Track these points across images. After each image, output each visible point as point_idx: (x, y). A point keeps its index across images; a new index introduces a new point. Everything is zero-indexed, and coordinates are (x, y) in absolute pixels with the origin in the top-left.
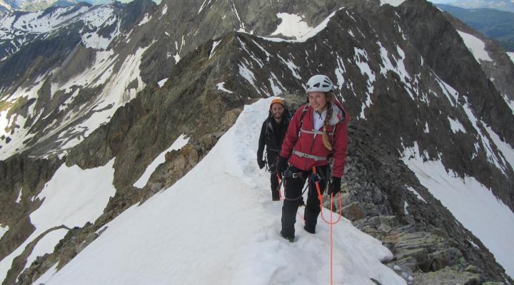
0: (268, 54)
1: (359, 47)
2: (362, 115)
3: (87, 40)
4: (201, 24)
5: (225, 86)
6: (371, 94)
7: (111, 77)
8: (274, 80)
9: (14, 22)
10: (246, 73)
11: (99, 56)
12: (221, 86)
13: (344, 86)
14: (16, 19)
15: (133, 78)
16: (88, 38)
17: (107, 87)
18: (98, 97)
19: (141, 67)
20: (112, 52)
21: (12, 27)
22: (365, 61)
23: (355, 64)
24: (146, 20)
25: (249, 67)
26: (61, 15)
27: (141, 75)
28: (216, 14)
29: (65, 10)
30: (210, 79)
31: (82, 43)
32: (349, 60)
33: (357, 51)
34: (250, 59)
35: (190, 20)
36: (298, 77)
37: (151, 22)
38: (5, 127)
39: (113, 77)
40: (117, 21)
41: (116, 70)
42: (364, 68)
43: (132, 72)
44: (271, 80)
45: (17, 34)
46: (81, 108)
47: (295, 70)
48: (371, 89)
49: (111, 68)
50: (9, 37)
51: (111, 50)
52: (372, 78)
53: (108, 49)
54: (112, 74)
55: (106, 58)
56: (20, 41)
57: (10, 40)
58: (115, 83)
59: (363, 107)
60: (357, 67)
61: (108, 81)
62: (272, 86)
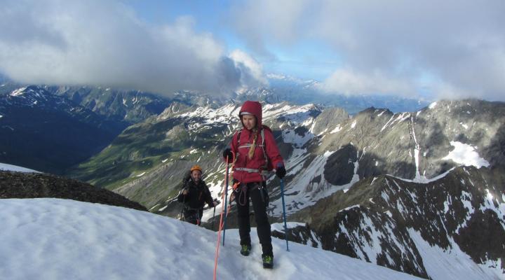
0: (400, 188)
1: (466, 191)
2: (457, 231)
3: (286, 135)
4: (382, 140)
5: (373, 200)
6: (467, 221)
7: (301, 170)
8: (400, 202)
9: (233, 111)
10: (385, 196)
11: (296, 152)
12: (371, 200)
13: (448, 212)
14: (235, 109)
15: (318, 174)
16: (286, 133)
17: (296, 178)
18: (288, 184)
19: (326, 167)
20: (305, 151)
21: (231, 115)
22: (469, 200)
23: (460, 200)
24: (337, 130)
25: (387, 193)
26: (268, 110)
27: (324, 173)
28: (396, 134)
29: (271, 106)
30: (368, 195)
31: (281, 137)
32: (456, 198)
33: (464, 193)
34: (389, 189)
35: (373, 136)
36: (416, 202)
37: (341, 133)
38: (218, 192)
39: (303, 171)
40: (312, 123)
41: (306, 166)
42: (467, 204)
43: (318, 170)
44: (398, 201)
45: (233, 120)
46: (274, 189)
47: (415, 198)
48: (468, 218)
49: (302, 163)
50: (227, 122)
51: (305, 149)
52: (472, 211)
53: (303, 148)
54: (302, 168)
55: (300, 155)
56: (234, 127)
57: (227, 125)
58: (303, 176)
59: (459, 227)
60: (462, 203)
61: (298, 173)
62: (398, 204)
